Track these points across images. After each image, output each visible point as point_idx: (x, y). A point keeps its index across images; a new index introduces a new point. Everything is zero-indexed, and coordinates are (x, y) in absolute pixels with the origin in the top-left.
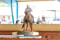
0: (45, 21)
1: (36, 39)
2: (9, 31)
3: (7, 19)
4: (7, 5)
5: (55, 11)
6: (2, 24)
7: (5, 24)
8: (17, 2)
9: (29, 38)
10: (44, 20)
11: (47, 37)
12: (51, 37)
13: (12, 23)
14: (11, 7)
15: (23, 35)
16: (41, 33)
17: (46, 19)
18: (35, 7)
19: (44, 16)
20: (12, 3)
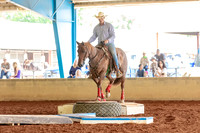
0: (164, 66)
1: (137, 126)
2: (47, 101)
3: (39, 61)
4: (41, 16)
5: (197, 34)
6: (23, 80)
7: (33, 80)
8: (73, 5)
9: (111, 125)
10: (161, 65)
11: (170, 119)
12: (185, 120)
13: (58, 76)
14: (55, 23)
15: (93, 115)
16: (152, 106)
17: (167, 60)
18: (130, 22)
19: (161, 52)
20: (55, 10)
